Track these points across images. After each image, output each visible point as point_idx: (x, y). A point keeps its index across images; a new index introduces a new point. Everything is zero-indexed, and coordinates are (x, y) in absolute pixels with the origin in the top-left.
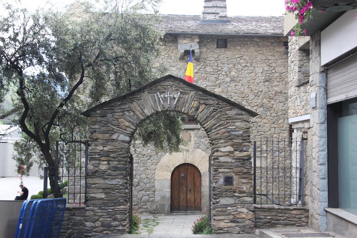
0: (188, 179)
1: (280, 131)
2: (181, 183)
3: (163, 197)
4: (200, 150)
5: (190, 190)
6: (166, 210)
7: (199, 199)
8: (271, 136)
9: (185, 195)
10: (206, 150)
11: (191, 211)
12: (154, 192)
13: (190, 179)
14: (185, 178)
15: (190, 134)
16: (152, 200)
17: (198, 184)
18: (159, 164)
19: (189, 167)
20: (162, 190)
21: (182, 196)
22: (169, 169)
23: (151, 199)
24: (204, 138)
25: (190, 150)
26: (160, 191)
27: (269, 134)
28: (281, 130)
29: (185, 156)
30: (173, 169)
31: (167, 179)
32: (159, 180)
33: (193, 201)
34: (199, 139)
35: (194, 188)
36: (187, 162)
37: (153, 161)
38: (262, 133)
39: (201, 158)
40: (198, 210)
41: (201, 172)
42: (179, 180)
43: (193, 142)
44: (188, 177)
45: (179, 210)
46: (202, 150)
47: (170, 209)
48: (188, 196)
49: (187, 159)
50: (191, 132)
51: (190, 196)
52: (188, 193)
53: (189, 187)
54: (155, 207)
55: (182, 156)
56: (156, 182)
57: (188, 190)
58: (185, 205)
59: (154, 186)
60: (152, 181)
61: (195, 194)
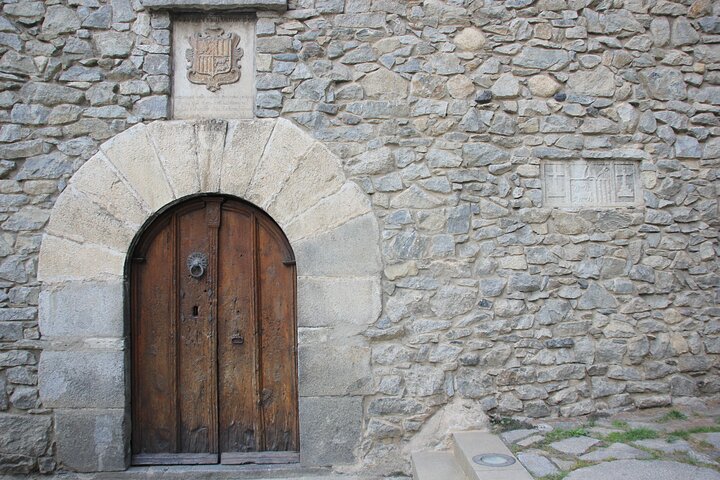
0: (227, 284)
1: (697, 35)
2: (187, 307)
3: (83, 384)
4: (285, 123)
5: (239, 342)
6: (101, 450)
7: (286, 387)
8: (651, 56)
9: (210, 371)
10: (319, 122)
11: (245, 456)
12: (35, 352)
13: (235, 284)
14: (212, 276)
15: (235, 40)
16: (23, 399)
17: (280, 311)
18: (60, 200)
19: (232, 219)
20: (79, 343)
21: (198, 376)
22: (113, 227)
23: (20, 392)
24: (307, 57)
25: (234, 124)
26: (65, 347)
27: (645, 44)
28: (701, 29)
29: (202, 157)
30: (134, 227)
31: (101, 283)
32: (61, 287)
33: (256, 399)
34: (283, 66)
35: (259, 331)
36: (212, 190)
37: (30, 185)
38: (611, 41)
39: (291, 168)
40: (284, 446)
41: (295, 240)
42: (178, 285)
43: (248, 82)
44: (227, 268)
45: (180, 449)
46: (295, 121)
47: (120, 446)
48: (227, 374)
49: (215, 172)
50: (237, 29)
51: (239, 376)
52: (229, 358)
53: (232, 326)
54: (35, 438)
55: (189, 157)
56: (45, 299)
57: (228, 344)
58: (209, 420)
59: (32, 322)
60: (24, 291)
61: (266, 365)
